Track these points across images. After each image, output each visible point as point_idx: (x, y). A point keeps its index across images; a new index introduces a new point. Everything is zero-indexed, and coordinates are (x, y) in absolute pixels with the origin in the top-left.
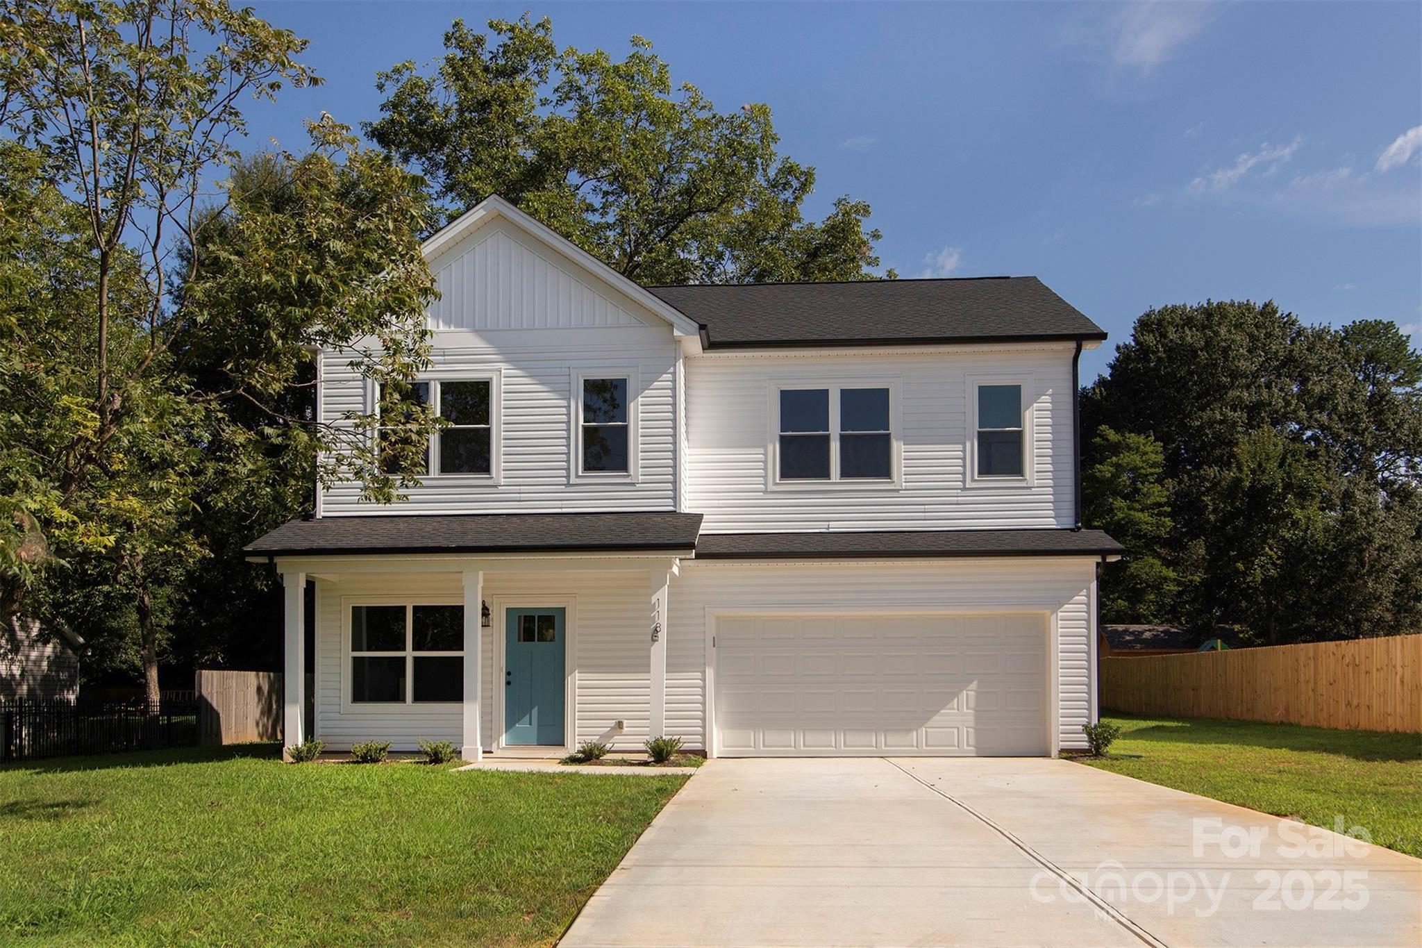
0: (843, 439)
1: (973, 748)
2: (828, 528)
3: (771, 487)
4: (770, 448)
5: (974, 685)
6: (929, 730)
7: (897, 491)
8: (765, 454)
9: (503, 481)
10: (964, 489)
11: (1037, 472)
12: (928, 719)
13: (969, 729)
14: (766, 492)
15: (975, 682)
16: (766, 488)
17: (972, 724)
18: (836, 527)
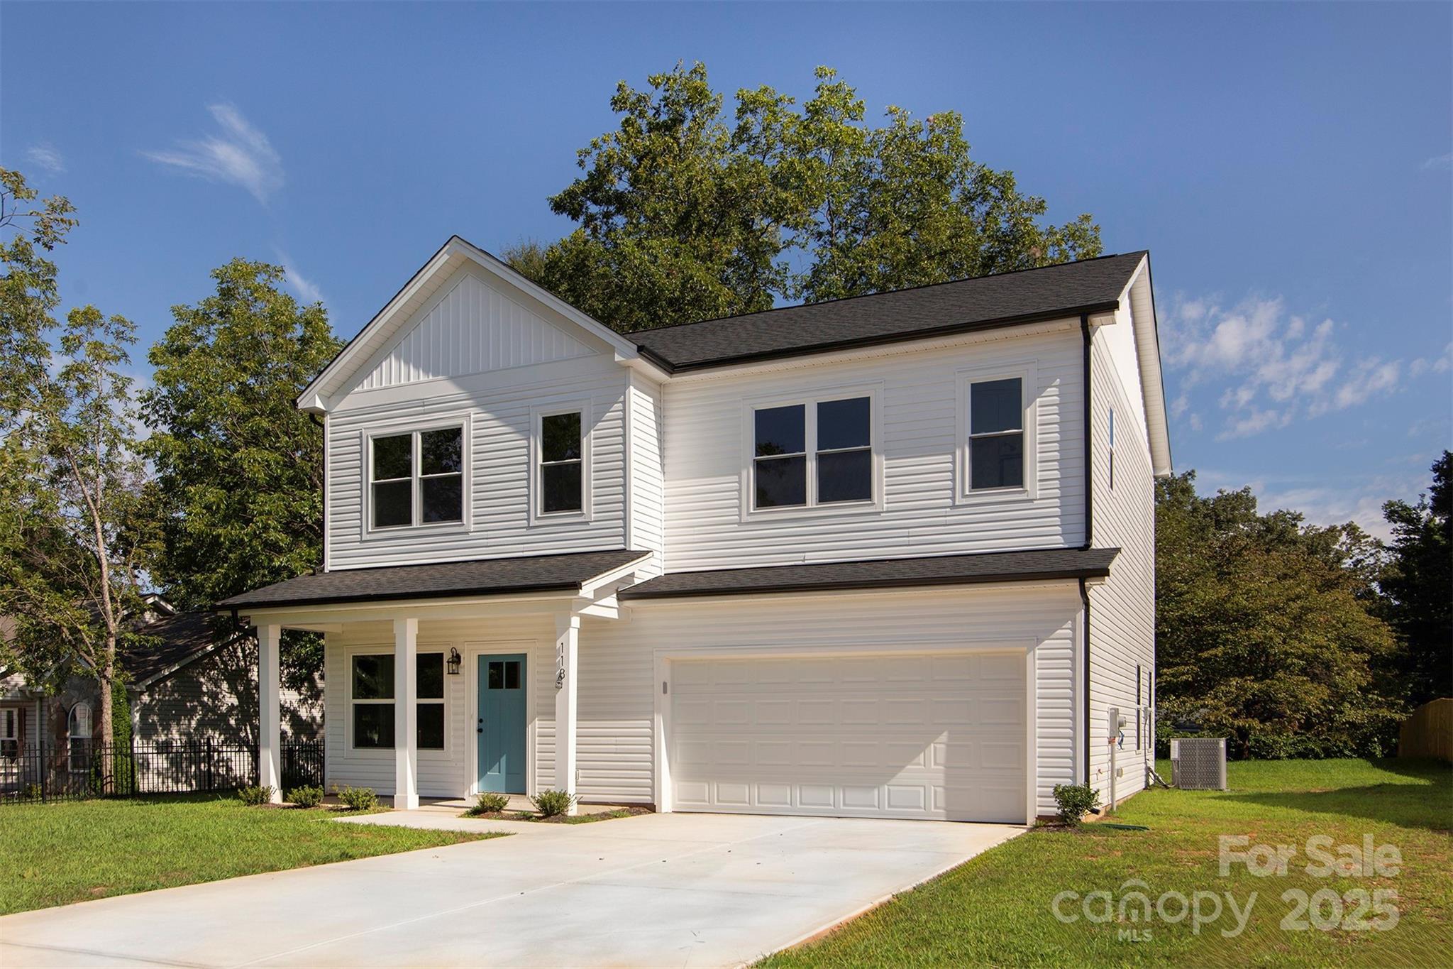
0: (821, 459)
1: (942, 811)
2: (804, 560)
3: (745, 518)
4: (744, 473)
5: (944, 737)
6: (891, 788)
7: (879, 513)
8: (740, 482)
9: (472, 528)
10: (954, 507)
11: (1040, 481)
12: (893, 775)
13: (938, 789)
14: (740, 523)
15: (945, 734)
16: (740, 519)
17: (942, 783)
18: (812, 558)
